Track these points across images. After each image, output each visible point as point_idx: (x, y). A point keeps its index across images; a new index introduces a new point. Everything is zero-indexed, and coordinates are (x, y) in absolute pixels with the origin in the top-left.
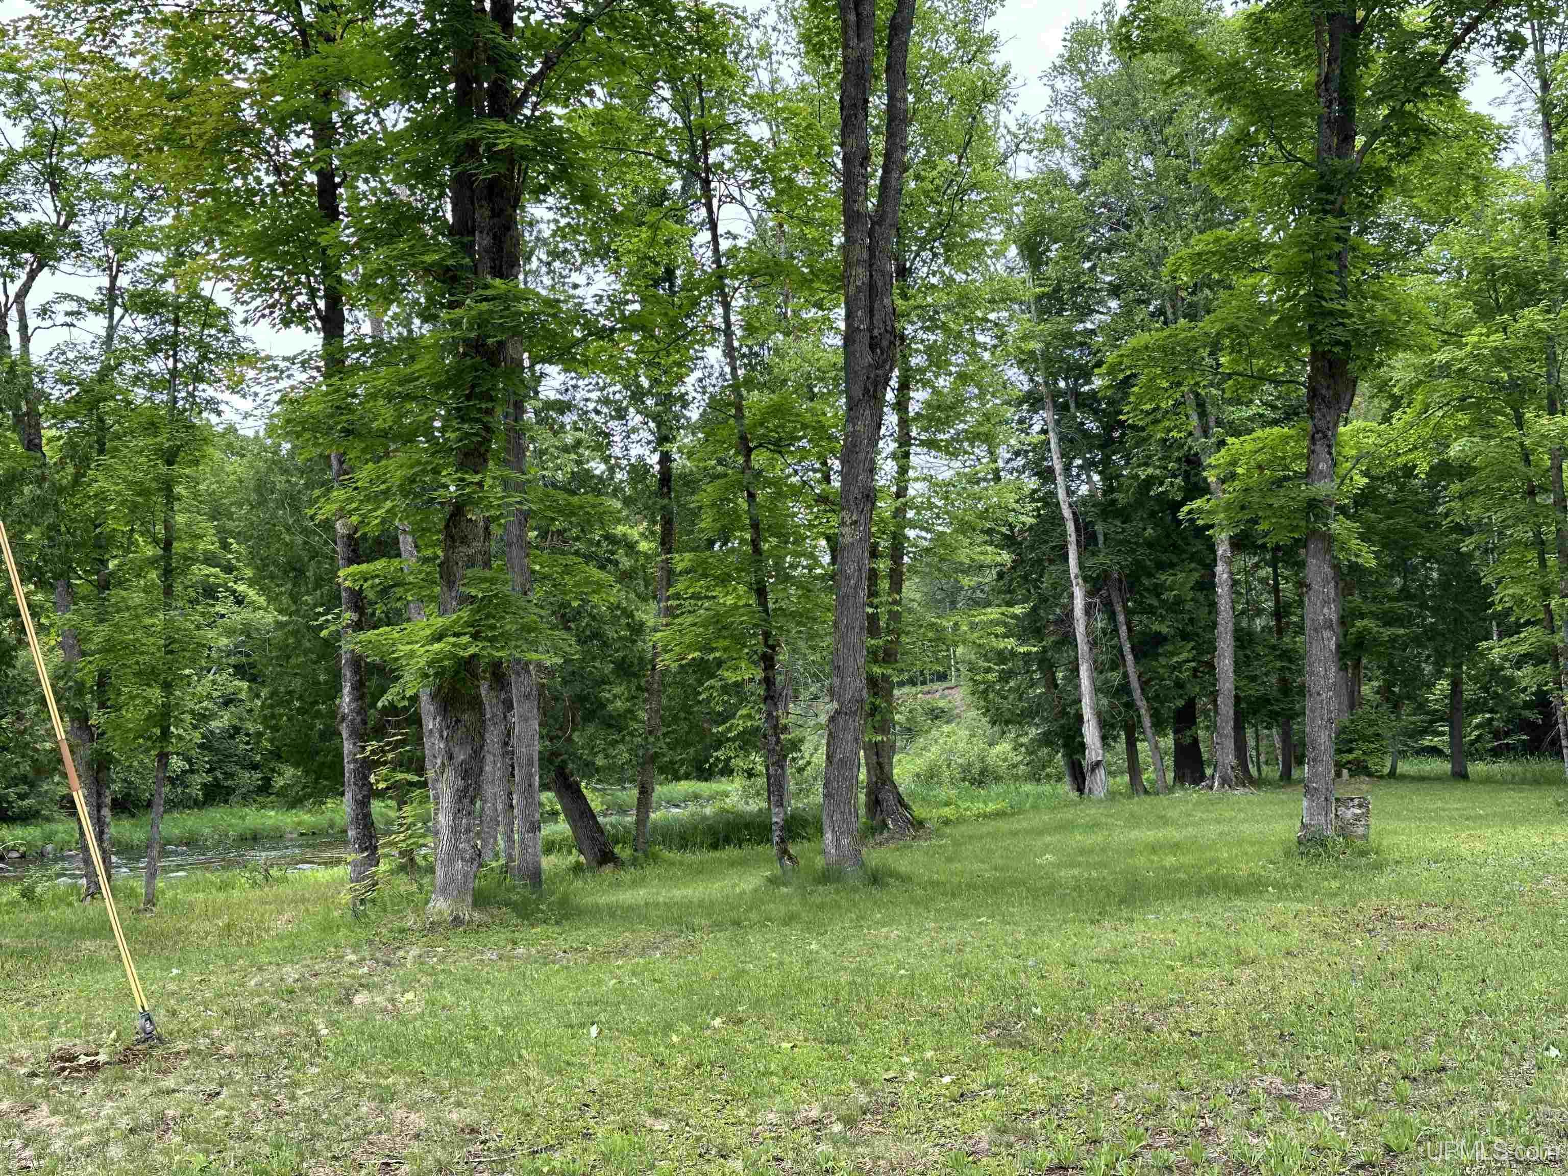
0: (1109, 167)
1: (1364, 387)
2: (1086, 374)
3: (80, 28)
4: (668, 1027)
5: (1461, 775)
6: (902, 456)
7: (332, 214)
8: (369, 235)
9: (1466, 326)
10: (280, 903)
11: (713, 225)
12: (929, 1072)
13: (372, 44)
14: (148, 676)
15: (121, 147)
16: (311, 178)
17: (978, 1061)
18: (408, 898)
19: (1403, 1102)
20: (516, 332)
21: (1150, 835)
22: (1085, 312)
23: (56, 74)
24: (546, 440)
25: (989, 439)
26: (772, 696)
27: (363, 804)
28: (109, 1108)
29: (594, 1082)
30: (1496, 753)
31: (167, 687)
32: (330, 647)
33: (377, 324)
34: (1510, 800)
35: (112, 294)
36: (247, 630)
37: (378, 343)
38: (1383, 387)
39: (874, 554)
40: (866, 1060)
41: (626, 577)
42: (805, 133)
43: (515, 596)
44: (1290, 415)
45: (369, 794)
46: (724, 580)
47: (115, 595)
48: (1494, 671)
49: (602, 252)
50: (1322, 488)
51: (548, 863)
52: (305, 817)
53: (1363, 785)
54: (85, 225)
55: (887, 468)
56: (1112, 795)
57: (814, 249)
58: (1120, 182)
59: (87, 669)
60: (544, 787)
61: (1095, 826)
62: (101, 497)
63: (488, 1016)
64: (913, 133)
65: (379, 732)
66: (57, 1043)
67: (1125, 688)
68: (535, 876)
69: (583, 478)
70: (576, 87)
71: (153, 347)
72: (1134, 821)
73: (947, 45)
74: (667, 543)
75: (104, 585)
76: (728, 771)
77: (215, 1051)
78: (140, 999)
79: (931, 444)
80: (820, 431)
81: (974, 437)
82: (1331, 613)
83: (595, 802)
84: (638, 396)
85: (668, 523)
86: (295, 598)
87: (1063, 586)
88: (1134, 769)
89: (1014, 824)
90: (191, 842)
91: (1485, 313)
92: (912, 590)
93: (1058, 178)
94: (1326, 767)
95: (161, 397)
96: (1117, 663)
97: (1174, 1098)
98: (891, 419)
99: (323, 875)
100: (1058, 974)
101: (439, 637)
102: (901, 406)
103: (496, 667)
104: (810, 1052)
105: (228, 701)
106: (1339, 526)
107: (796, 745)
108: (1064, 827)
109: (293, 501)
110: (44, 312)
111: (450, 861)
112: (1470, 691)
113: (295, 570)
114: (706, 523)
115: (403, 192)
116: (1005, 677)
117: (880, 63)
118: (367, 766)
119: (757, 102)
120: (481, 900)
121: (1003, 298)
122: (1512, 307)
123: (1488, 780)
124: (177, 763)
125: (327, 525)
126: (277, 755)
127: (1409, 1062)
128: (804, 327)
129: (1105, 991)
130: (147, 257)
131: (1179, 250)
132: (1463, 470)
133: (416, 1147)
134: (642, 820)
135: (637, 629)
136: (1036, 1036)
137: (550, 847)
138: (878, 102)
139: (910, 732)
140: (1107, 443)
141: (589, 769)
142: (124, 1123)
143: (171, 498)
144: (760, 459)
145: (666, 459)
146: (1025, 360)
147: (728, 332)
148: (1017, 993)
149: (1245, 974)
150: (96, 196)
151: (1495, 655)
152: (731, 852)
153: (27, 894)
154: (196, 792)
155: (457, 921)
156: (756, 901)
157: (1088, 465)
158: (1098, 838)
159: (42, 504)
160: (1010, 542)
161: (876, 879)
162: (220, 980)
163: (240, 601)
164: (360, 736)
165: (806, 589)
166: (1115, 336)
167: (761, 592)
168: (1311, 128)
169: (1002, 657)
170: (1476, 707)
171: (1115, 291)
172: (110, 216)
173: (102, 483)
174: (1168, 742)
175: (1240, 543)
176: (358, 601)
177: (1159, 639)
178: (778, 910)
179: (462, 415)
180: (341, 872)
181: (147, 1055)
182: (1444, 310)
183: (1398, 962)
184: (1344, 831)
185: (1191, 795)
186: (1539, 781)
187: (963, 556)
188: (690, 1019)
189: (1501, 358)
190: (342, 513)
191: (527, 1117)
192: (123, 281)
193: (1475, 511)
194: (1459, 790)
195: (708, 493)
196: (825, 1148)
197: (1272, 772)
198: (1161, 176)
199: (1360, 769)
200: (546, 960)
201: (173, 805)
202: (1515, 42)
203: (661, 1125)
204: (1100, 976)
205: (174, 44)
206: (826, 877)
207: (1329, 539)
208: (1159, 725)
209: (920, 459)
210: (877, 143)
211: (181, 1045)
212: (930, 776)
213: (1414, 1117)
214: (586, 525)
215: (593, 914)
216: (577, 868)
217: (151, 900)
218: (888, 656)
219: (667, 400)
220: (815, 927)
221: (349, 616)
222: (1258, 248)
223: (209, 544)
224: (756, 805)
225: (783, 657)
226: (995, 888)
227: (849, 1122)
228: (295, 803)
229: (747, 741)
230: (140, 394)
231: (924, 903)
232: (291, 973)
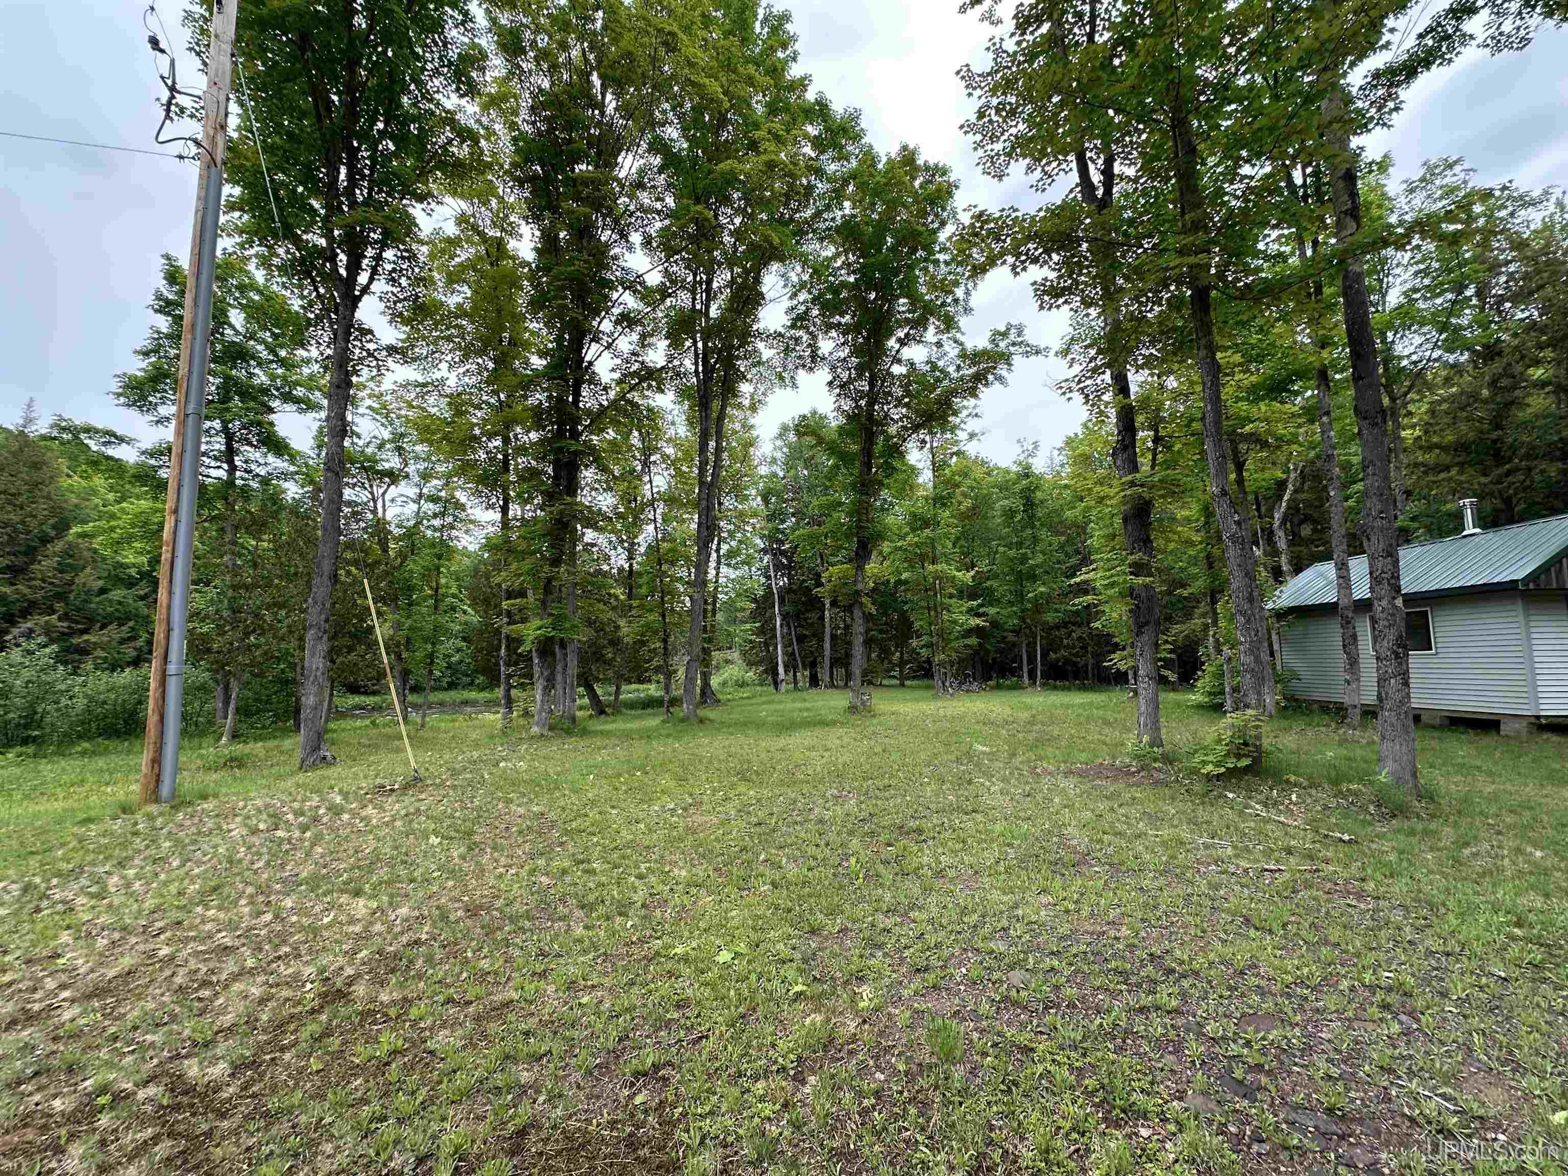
0: (792, 472)
1: (875, 553)
2: (782, 542)
3: (413, 395)
4: (620, 775)
5: (902, 685)
6: (717, 568)
7: (506, 469)
8: (521, 478)
9: (907, 534)
10: (475, 728)
11: (651, 481)
12: (714, 791)
13: (526, 409)
14: (426, 640)
15: (427, 440)
16: (500, 456)
17: (733, 786)
18: (523, 727)
19: (877, 798)
20: (574, 517)
21: (798, 705)
22: (783, 521)
23: (403, 412)
24: (586, 556)
25: (748, 564)
26: (666, 653)
27: (508, 691)
28: (397, 806)
29: (590, 795)
30: (914, 678)
31: (434, 644)
32: (498, 631)
33: (523, 510)
34: (918, 693)
35: (421, 496)
36: (466, 623)
37: (523, 518)
38: (881, 553)
39: (706, 602)
40: (692, 786)
41: (614, 608)
42: (686, 453)
43: (570, 614)
44: (850, 560)
45: (510, 687)
46: (651, 611)
47: (415, 609)
48: (914, 650)
49: (610, 489)
50: (860, 586)
51: (579, 714)
52: (485, 695)
53: (871, 687)
54: (411, 469)
55: (712, 573)
56: (787, 691)
57: (688, 493)
58: (796, 477)
59: (401, 636)
60: (579, 685)
61: (780, 702)
62: (411, 571)
63: (551, 772)
64: (725, 455)
65: (516, 664)
66: (378, 781)
67: (793, 654)
68: (573, 719)
69: (599, 572)
70: (602, 430)
71: (435, 516)
72: (794, 701)
73: (737, 426)
74: (630, 596)
75: (410, 605)
76: (650, 681)
77: (442, 784)
78: (413, 764)
79: (729, 565)
80: (688, 559)
81: (743, 563)
82: (861, 629)
83: (599, 692)
84: (622, 541)
85: (631, 590)
86: (486, 612)
87: (773, 617)
88: (795, 682)
89: (754, 701)
90: (442, 704)
91: (914, 530)
92: (720, 617)
93: (775, 475)
94: (859, 681)
95: (437, 534)
96: (791, 644)
97: (800, 797)
98: (714, 556)
99: (492, 717)
100: (763, 755)
101: (540, 628)
102: (718, 550)
103: (562, 640)
104: (673, 784)
105: (458, 650)
106: (864, 600)
107: (675, 672)
108: (770, 702)
109: (487, 576)
110: (393, 500)
111: (540, 713)
112: (906, 656)
113: (486, 601)
114: (644, 591)
115: (533, 463)
116: (752, 648)
117: (713, 431)
118: (509, 676)
119: (669, 441)
120: (552, 728)
121: (755, 515)
122: (921, 529)
123: (911, 687)
124: (437, 673)
125: (499, 585)
126: (476, 671)
127: (880, 784)
128: (684, 521)
129: (779, 762)
130: (435, 482)
131: (815, 502)
132: (906, 582)
133: (519, 821)
134: (616, 698)
135: (618, 628)
136: (754, 777)
137: (581, 708)
138: (712, 444)
139: (718, 668)
140: (789, 567)
141: (598, 680)
142: (403, 812)
143: (439, 573)
144: (665, 567)
145: (631, 566)
146: (762, 537)
147: (655, 520)
148: (749, 762)
149: (826, 754)
150: (417, 458)
151: (914, 644)
152: (649, 711)
153: (373, 723)
154: (445, 684)
155: (542, 735)
156: (657, 729)
157: (783, 575)
158: (781, 707)
159: (387, 573)
160: (755, 600)
161: (701, 721)
162: (446, 757)
163: (465, 612)
164: (508, 665)
165: (680, 615)
166: (794, 530)
167: (664, 616)
168: (857, 464)
169: (751, 641)
170: (909, 662)
171: (793, 515)
172: (422, 466)
173: (411, 566)
174: (807, 673)
175: (834, 603)
176: (509, 614)
177: (805, 636)
178: (663, 732)
179: (551, 546)
180: (499, 716)
181: (415, 786)
182: (900, 528)
183: (878, 749)
184: (863, 703)
185: (813, 691)
186: (928, 687)
187: (738, 605)
188: (629, 772)
189: (917, 545)
190: (504, 581)
191: (563, 809)
192: (425, 491)
193: (909, 596)
194: (902, 690)
195: (645, 579)
196: (675, 819)
197: (841, 683)
198: (810, 476)
199: (870, 683)
200: (575, 750)
201: (434, 689)
202: (924, 442)
203: (614, 812)
204: (778, 755)
205: (450, 404)
206: (682, 720)
207: (861, 604)
208: (804, 668)
209: (724, 570)
210: (712, 458)
211: (429, 782)
212: (724, 684)
213: (879, 802)
214: (599, 588)
215: (595, 733)
216: (591, 716)
217: (423, 726)
218: (710, 640)
219: (633, 544)
220: (678, 739)
221: (505, 620)
222: (840, 504)
223: (454, 590)
224: (659, 694)
225: (672, 639)
226: (745, 724)
227: (685, 809)
228: (482, 689)
229: (657, 670)
230: (429, 533)
231: (719, 730)
232: (476, 754)
